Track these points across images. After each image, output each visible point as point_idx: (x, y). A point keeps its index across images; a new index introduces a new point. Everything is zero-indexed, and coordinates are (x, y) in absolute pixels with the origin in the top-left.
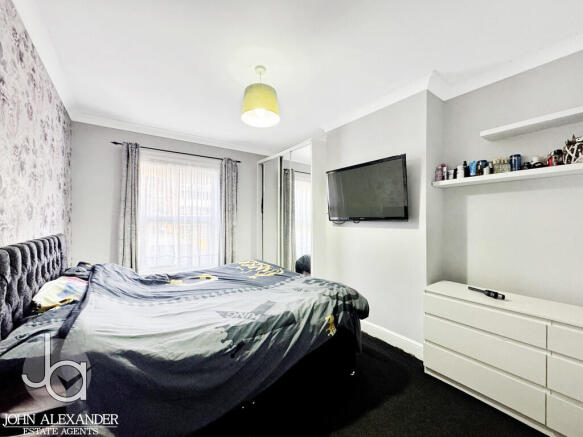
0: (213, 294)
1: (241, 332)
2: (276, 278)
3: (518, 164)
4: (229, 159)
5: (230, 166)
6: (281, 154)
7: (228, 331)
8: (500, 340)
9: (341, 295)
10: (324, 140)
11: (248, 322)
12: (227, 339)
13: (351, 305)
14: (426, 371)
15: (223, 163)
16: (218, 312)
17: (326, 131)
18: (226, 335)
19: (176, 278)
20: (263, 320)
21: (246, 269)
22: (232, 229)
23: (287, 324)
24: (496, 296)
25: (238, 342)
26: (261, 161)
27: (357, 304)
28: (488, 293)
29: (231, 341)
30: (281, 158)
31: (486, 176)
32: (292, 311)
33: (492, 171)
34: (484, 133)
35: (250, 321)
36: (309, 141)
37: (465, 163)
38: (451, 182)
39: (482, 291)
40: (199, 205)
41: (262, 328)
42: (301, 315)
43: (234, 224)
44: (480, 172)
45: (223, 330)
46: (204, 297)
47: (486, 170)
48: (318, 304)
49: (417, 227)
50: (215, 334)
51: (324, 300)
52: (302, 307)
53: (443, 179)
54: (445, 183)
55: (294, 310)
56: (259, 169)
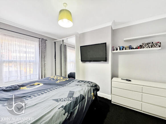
0: (46, 91)
1: (69, 108)
2: (66, 82)
3: (131, 48)
4: (43, 39)
5: (43, 41)
6: (63, 39)
7: (64, 109)
8: (132, 92)
9: (93, 85)
10: (79, 36)
11: (70, 102)
12: (65, 113)
13: (97, 88)
14: (112, 103)
15: (40, 40)
16: (53, 100)
17: (79, 33)
18: (64, 111)
19: (23, 86)
20: (75, 100)
21: (53, 79)
22: (45, 65)
23: (82, 99)
24: (129, 81)
25: (70, 112)
26: (55, 41)
27: (98, 88)
28: (127, 80)
29: (67, 113)
30: (63, 40)
31: (124, 50)
32: (82, 94)
33: (125, 49)
34: (125, 39)
35: (70, 101)
36: (74, 36)
37: (119, 47)
38: (115, 51)
39: (126, 80)
40: (30, 56)
41: (76, 103)
42: (85, 95)
43: (45, 63)
44: (123, 49)
45: (62, 109)
46: (42, 94)
47: (124, 49)
48: (88, 90)
49: (108, 63)
50: (60, 112)
51: (89, 88)
52: (84, 92)
53: (114, 50)
54: (114, 51)
55: (82, 93)
56: (54, 44)
